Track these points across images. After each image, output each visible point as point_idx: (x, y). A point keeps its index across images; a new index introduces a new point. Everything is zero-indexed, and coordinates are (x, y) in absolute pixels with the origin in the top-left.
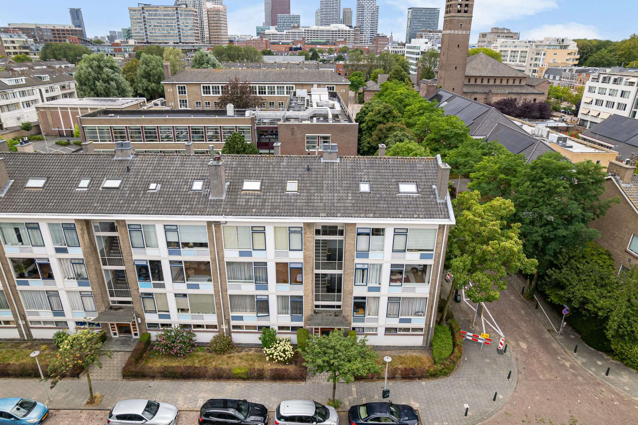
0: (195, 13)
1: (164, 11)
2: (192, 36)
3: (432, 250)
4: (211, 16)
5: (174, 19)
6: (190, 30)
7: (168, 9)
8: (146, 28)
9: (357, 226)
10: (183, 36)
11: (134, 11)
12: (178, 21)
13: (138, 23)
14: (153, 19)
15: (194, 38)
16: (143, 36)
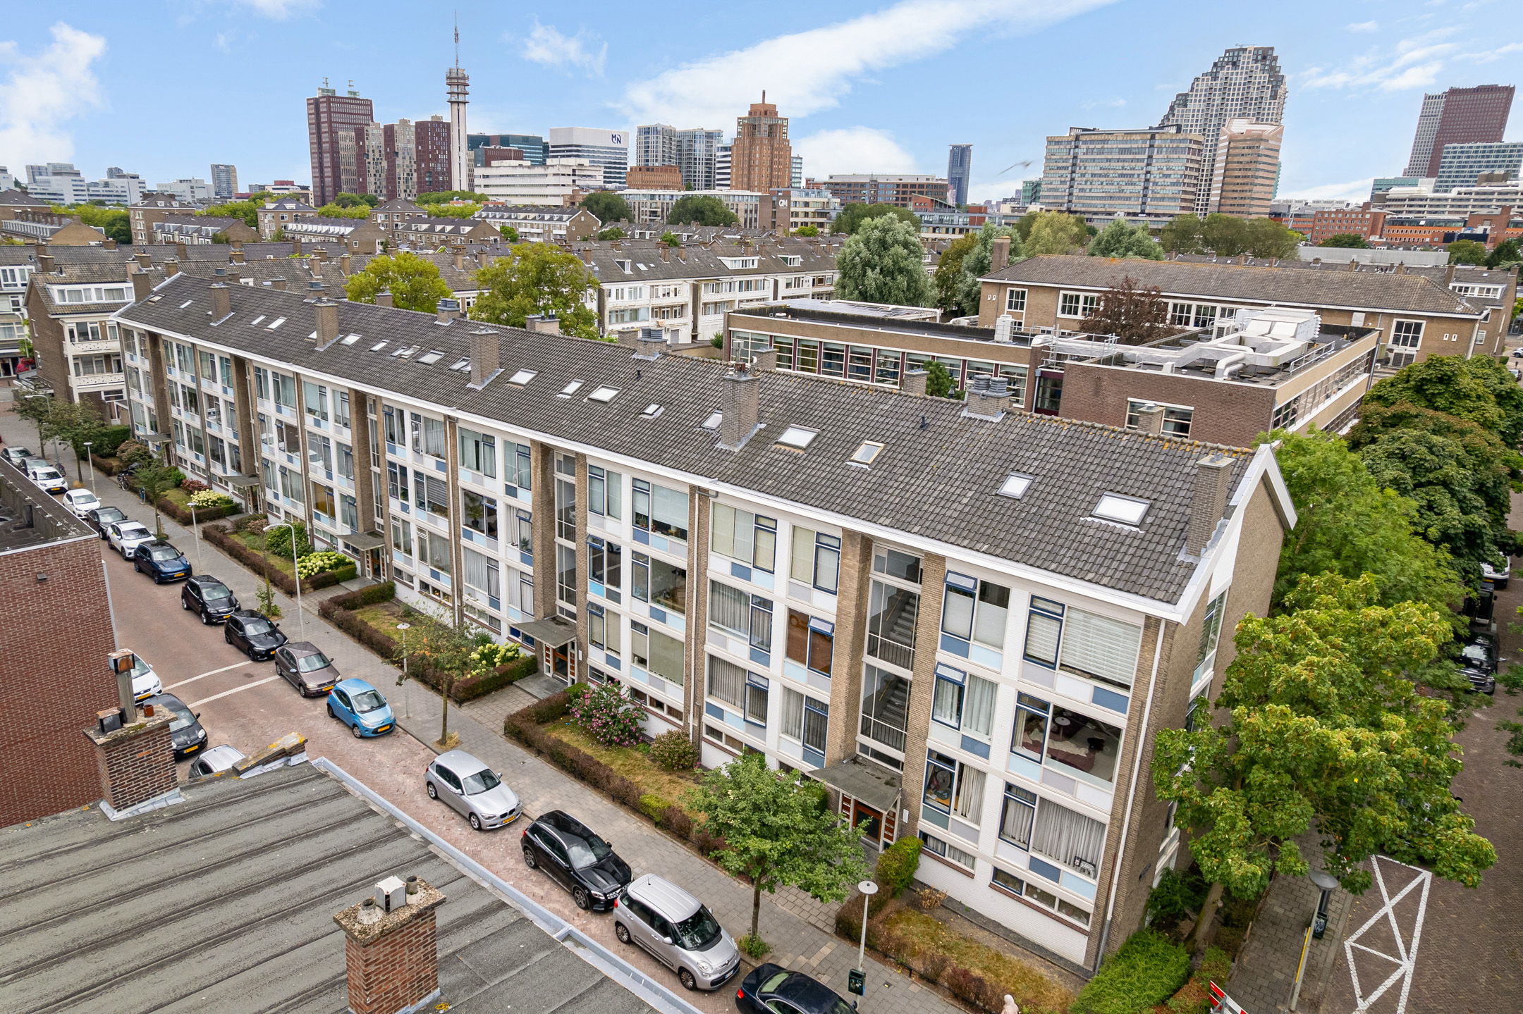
0: (1195, 146)
1: (1123, 141)
2: (1174, 199)
3: (1127, 687)
4: (1237, 151)
5: (1142, 160)
6: (1173, 184)
7: (1134, 137)
8: (1072, 179)
9: (949, 566)
10: (1153, 199)
11: (1058, 143)
12: (1148, 165)
13: (1059, 168)
14: (1094, 160)
15: (1179, 203)
16: (1063, 197)
